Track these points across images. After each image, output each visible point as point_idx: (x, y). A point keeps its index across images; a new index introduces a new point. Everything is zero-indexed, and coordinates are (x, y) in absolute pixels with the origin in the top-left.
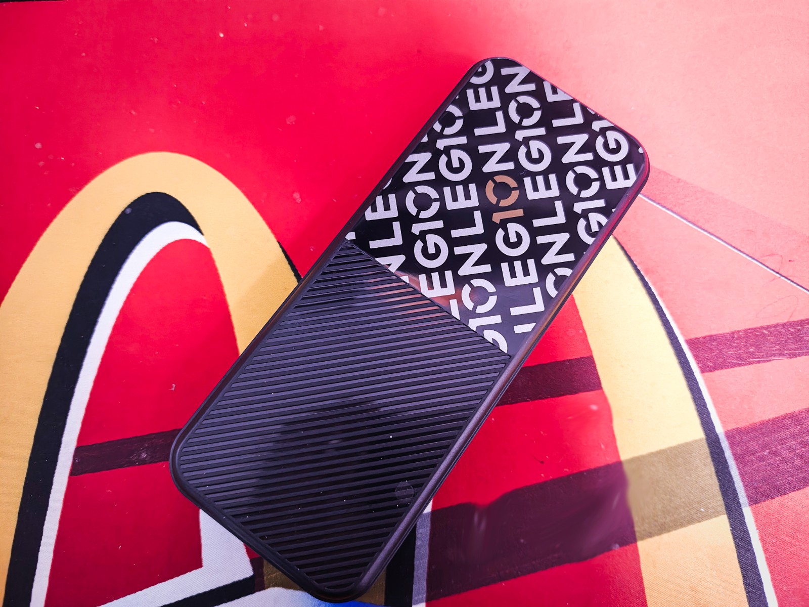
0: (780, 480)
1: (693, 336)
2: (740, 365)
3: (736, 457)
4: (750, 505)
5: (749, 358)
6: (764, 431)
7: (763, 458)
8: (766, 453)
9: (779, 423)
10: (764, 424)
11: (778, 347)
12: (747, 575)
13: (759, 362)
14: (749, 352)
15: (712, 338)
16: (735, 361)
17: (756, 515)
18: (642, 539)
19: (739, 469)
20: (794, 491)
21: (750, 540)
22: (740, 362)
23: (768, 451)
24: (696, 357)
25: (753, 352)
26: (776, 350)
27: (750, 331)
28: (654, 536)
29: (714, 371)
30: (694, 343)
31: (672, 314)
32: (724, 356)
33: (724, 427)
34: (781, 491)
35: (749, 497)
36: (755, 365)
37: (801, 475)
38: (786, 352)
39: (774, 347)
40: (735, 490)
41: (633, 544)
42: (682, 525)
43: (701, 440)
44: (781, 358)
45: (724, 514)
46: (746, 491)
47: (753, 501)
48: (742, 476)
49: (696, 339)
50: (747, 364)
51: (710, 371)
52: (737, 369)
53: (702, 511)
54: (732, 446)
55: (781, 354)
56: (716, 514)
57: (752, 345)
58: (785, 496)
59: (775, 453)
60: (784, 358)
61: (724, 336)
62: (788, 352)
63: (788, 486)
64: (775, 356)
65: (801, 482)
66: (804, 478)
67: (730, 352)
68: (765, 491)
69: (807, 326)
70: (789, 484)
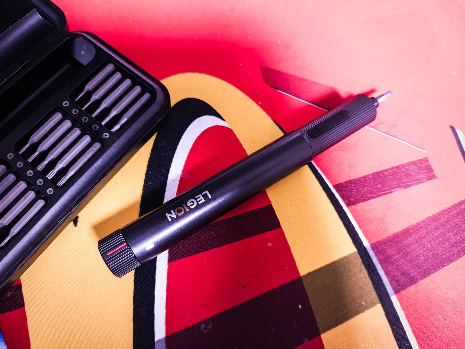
0: (413, 273)
1: (337, 183)
2: (373, 198)
3: (381, 261)
4: (395, 294)
5: (379, 191)
6: (396, 240)
7: (398, 260)
8: (400, 256)
9: (406, 233)
10: (396, 235)
11: (395, 182)
12: (401, 345)
13: (385, 194)
14: (377, 188)
15: (351, 182)
16: (369, 196)
17: (400, 300)
18: (324, 332)
19: (384, 269)
20: (423, 279)
21: (399, 319)
22: (373, 196)
23: (401, 254)
24: (342, 196)
25: (380, 187)
26: (395, 185)
27: (376, 174)
28: (332, 328)
29: (356, 204)
30: (339, 187)
32: (361, 193)
33: (369, 242)
34: (414, 280)
35: (394, 288)
36: (382, 196)
37: (426, 267)
38: (401, 185)
39: (393, 182)
40: (383, 285)
41: (318, 337)
42: (351, 316)
43: (355, 253)
44: (399, 189)
45: (378, 303)
46: (391, 284)
47: (397, 291)
48: (387, 274)
49: (340, 184)
50: (377, 196)
51: (352, 205)
52: (372, 201)
53: (363, 305)
54: (377, 254)
55: (399, 187)
56: (373, 305)
57: (379, 184)
58: (418, 283)
59: (406, 255)
60: (401, 189)
61: (359, 180)
62: (403, 185)
63: (418, 276)
64: (395, 188)
65: (426, 272)
66: (428, 269)
67: (365, 190)
68: (404, 282)
69: (412, 166)
70: (419, 274)
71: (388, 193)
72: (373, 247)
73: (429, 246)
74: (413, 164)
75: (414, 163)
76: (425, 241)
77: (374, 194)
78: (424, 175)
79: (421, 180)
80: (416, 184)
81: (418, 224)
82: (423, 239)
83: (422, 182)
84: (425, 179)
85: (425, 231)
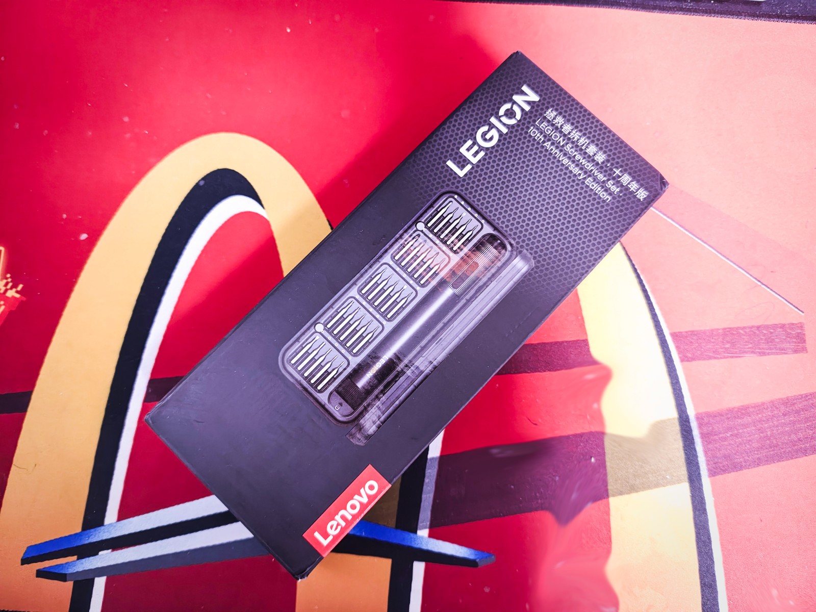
0: (738, 459)
1: (677, 330)
2: (715, 358)
3: (703, 436)
4: (709, 477)
5: (725, 352)
6: (729, 416)
7: (725, 439)
8: (728, 435)
9: (744, 411)
10: (730, 410)
11: (750, 346)
12: (699, 534)
13: (732, 357)
14: (725, 348)
15: (693, 333)
16: (712, 355)
17: (713, 485)
18: (614, 496)
19: (704, 446)
20: (749, 468)
21: (705, 506)
22: (716, 356)
23: (731, 433)
24: (678, 348)
25: (728, 348)
26: (748, 348)
27: (728, 330)
28: (624, 494)
29: (692, 361)
30: (677, 336)
31: (661, 309)
32: (702, 350)
33: (695, 410)
34: (737, 467)
35: (709, 470)
36: (728, 359)
37: (757, 456)
38: (757, 351)
40: (697, 463)
41: (605, 500)
42: (649, 488)
43: (674, 419)
44: (752, 355)
45: (686, 482)
46: (708, 465)
47: (712, 473)
48: (706, 452)
49: (679, 332)
50: (721, 358)
51: (688, 361)
52: (713, 362)
53: (667, 478)
54: (700, 426)
55: (753, 352)
56: (679, 481)
57: (728, 342)
58: (741, 472)
59: (736, 435)
60: (755, 355)
61: (704, 332)
62: (759, 351)
63: (744, 464)
64: (747, 353)
65: (755, 462)
66: (759, 459)
67: (708, 347)
68: (723, 466)
69: (779, 330)
70: (745, 462)
71: (737, 357)
72: (699, 418)
73: (769, 433)
74: (781, 328)
75: (783, 326)
76: (766, 425)
77: (717, 354)
78: (792, 344)
79: (785, 350)
80: (777, 354)
81: (763, 404)
82: (763, 422)
83: (786, 354)
84: (790, 350)
85: (770, 414)
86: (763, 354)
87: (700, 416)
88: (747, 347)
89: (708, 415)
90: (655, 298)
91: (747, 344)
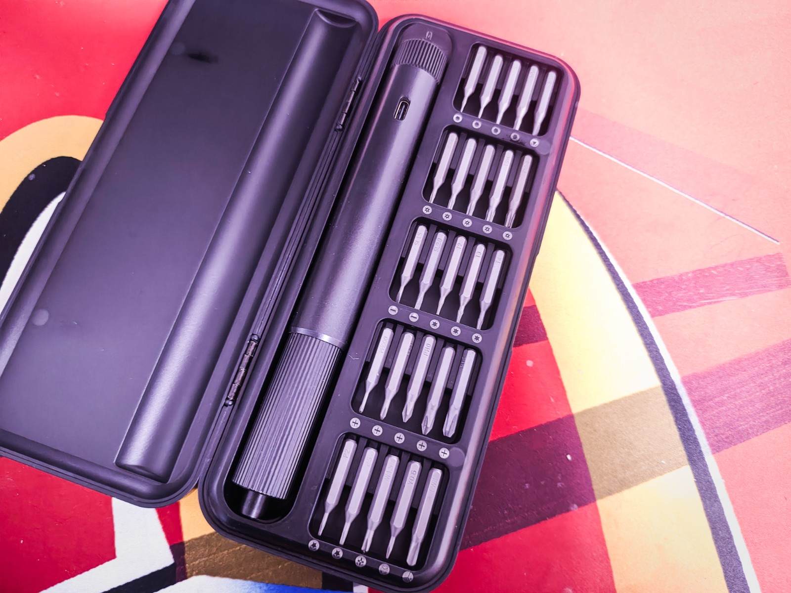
0: (743, 426)
1: (640, 280)
2: (690, 307)
3: (696, 403)
4: (713, 453)
5: (700, 299)
6: (721, 374)
7: (722, 404)
8: (725, 398)
9: (738, 365)
10: (722, 368)
11: (728, 287)
12: (715, 528)
13: (710, 303)
14: (699, 294)
15: (660, 281)
16: (686, 304)
17: (720, 463)
18: (602, 497)
19: (699, 416)
20: (757, 435)
21: (716, 491)
22: (691, 305)
23: (727, 395)
24: (644, 301)
25: (703, 293)
26: (727, 290)
27: (698, 272)
28: (614, 493)
29: (664, 315)
30: (641, 287)
31: (617, 258)
32: (674, 299)
33: (680, 373)
34: (743, 436)
35: (711, 445)
36: (706, 307)
37: (764, 419)
38: (737, 292)
39: (724, 287)
40: (696, 439)
41: (592, 504)
42: (644, 480)
43: (657, 387)
44: (732, 298)
45: (686, 465)
46: (708, 438)
47: (716, 449)
48: (703, 423)
49: (643, 283)
50: (698, 306)
51: (661, 315)
52: (688, 312)
53: (663, 464)
54: (690, 391)
55: (732, 295)
56: (678, 465)
57: (702, 287)
58: (749, 441)
59: (735, 397)
60: (735, 298)
61: (673, 279)
62: (739, 292)
63: (750, 431)
64: (726, 296)
65: (763, 426)
66: (767, 422)
67: (680, 295)
68: (727, 438)
69: (756, 264)
70: (751, 428)
71: (715, 302)
72: (686, 382)
73: (771, 388)
74: (757, 262)
75: (759, 260)
76: (766, 379)
77: (693, 303)
78: (774, 279)
79: (768, 287)
80: (759, 292)
81: (757, 354)
82: (762, 376)
83: (770, 291)
84: (774, 287)
85: (768, 365)
86: (744, 295)
87: (687, 380)
88: (725, 289)
89: (696, 377)
90: (607, 246)
91: (724, 285)
